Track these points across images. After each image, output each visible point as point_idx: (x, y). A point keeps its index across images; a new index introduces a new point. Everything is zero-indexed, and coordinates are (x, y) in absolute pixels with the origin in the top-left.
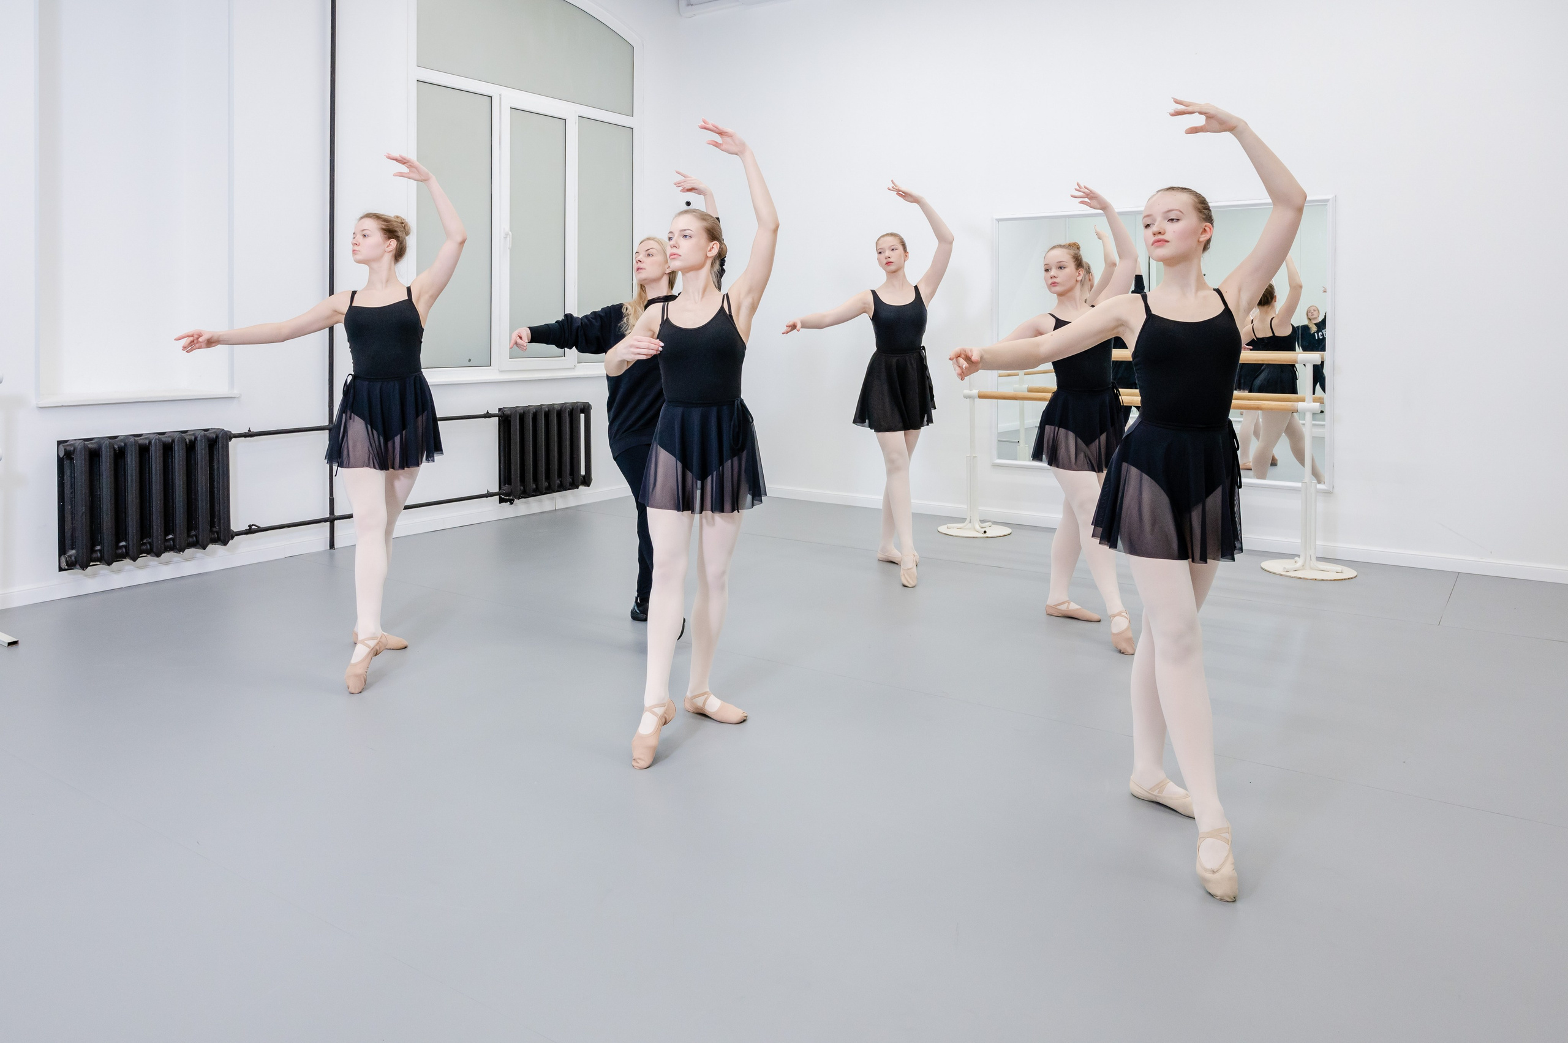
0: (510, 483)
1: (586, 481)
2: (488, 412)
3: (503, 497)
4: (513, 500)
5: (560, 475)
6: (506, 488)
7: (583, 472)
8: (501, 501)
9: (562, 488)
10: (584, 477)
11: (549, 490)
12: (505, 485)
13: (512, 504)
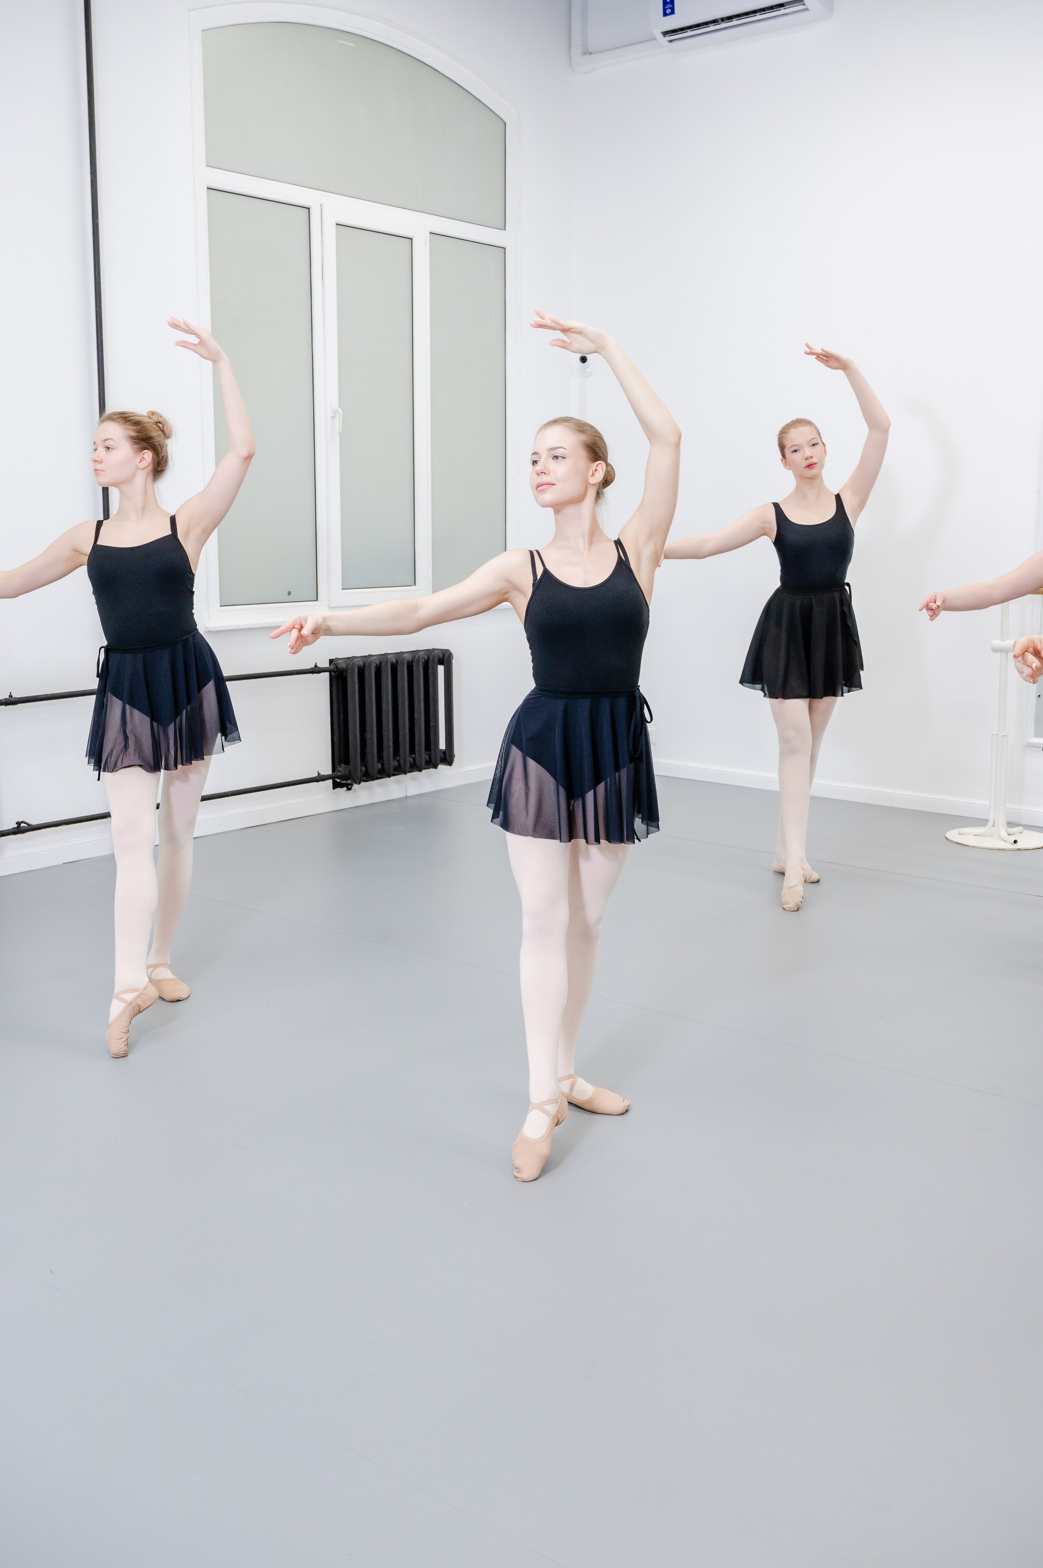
0: (347, 761)
1: (447, 758)
2: (316, 666)
3: (338, 780)
4: (352, 785)
5: (412, 751)
6: (342, 769)
7: (442, 746)
8: (336, 786)
9: (416, 767)
10: (444, 752)
11: (400, 770)
12: (340, 764)
13: (349, 789)
